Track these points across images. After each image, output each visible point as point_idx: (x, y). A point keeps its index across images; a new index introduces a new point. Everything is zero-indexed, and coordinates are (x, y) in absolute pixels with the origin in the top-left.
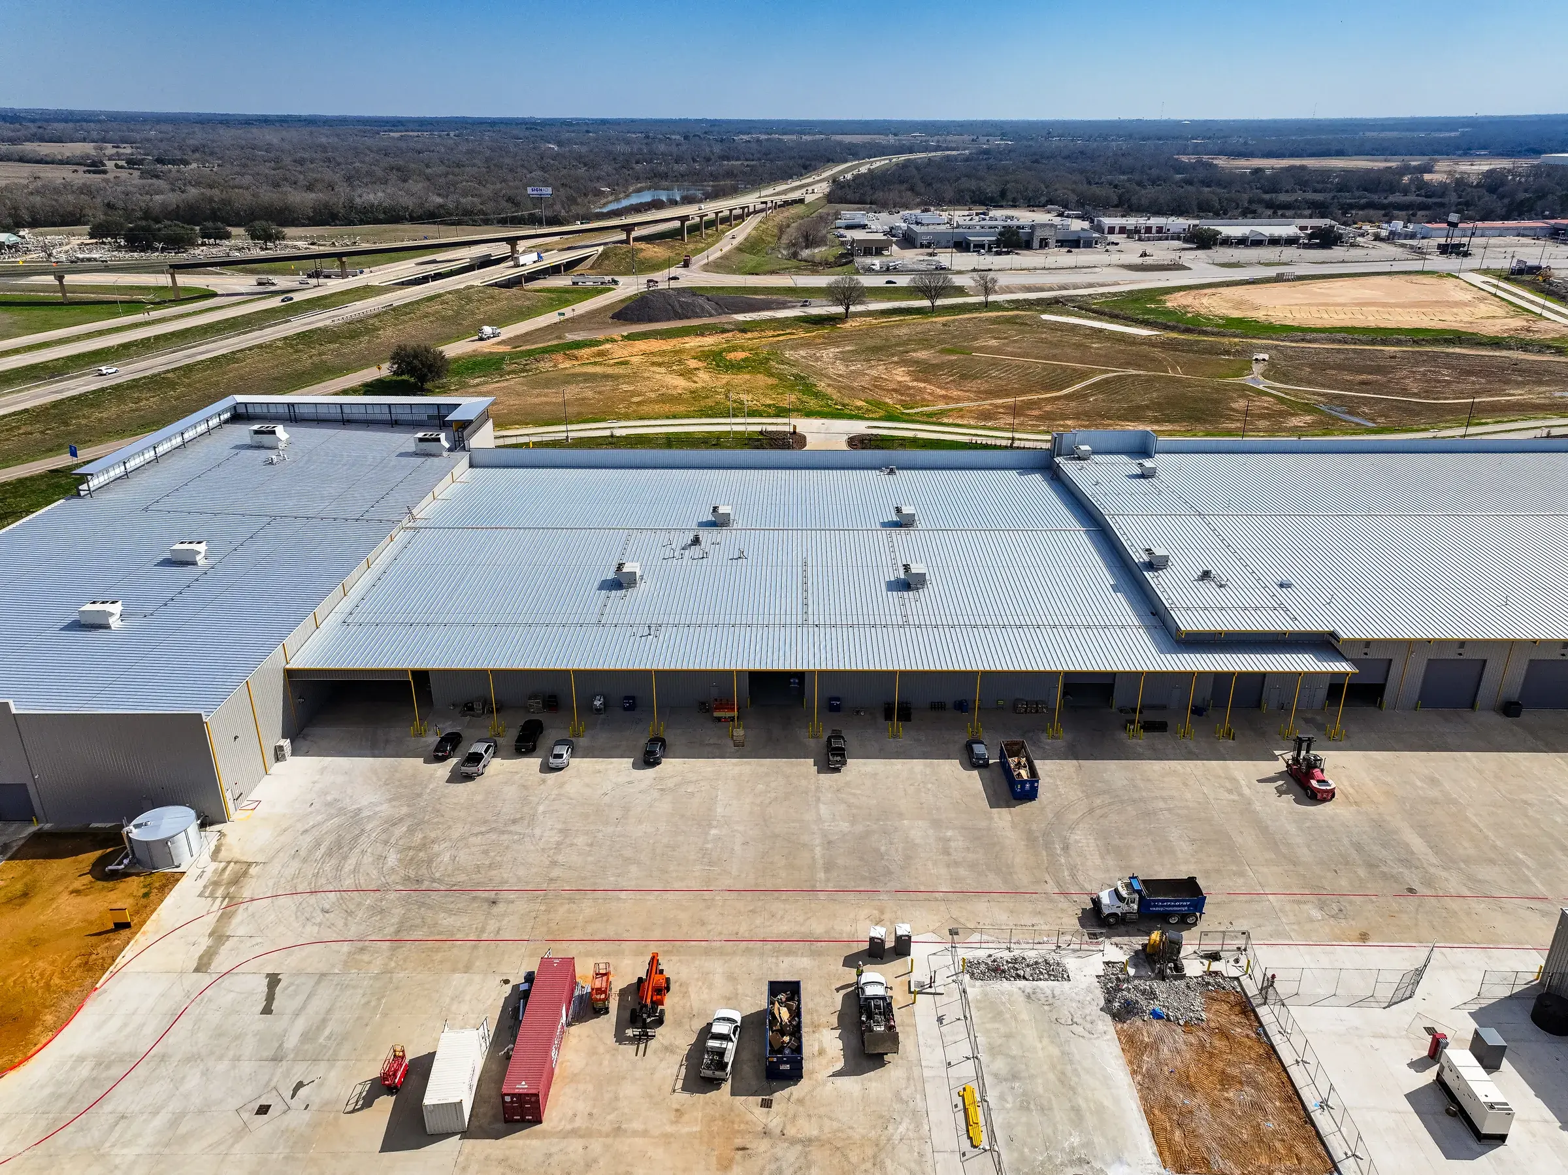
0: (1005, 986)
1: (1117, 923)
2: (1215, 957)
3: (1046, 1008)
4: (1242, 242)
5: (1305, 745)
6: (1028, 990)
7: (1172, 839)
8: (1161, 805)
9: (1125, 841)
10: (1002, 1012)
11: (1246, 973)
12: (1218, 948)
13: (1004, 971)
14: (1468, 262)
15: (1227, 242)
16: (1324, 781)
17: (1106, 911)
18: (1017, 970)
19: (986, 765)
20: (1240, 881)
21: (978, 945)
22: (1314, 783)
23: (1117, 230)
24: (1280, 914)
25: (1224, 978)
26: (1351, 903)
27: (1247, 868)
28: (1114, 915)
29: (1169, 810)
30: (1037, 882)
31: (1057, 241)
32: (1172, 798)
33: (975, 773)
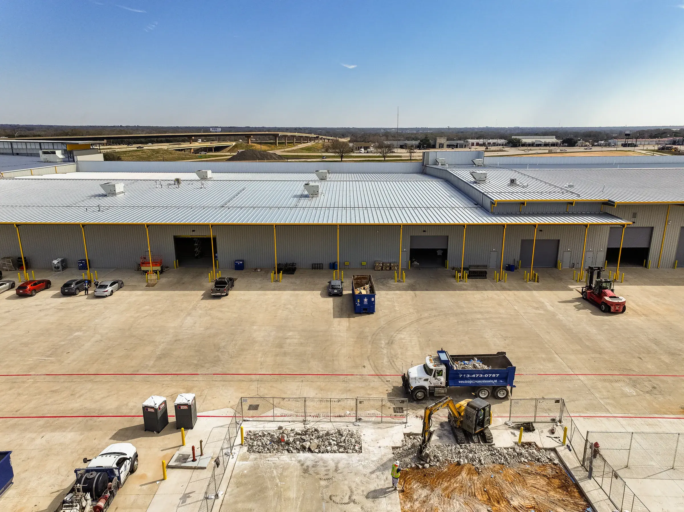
0: (285, 458)
1: (425, 398)
2: (528, 427)
3: (323, 483)
4: (532, 145)
5: (596, 273)
6: (309, 463)
7: (486, 337)
8: (479, 316)
9: (445, 339)
10: (266, 488)
11: (563, 444)
12: (532, 420)
13: (288, 443)
14: (636, 148)
15: (524, 145)
16: (615, 297)
17: (413, 384)
18: (304, 441)
19: (339, 294)
20: (550, 365)
21: (272, 419)
22: (607, 298)
23: (475, 144)
24: (592, 390)
25: (539, 449)
26: (662, 381)
27: (556, 356)
28: (422, 388)
29: (486, 319)
30: (356, 367)
31: (447, 145)
32: (488, 312)
33: (331, 299)
